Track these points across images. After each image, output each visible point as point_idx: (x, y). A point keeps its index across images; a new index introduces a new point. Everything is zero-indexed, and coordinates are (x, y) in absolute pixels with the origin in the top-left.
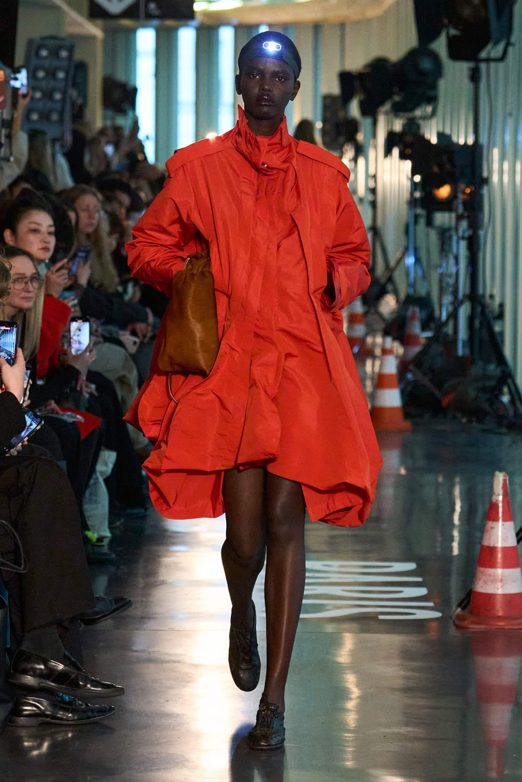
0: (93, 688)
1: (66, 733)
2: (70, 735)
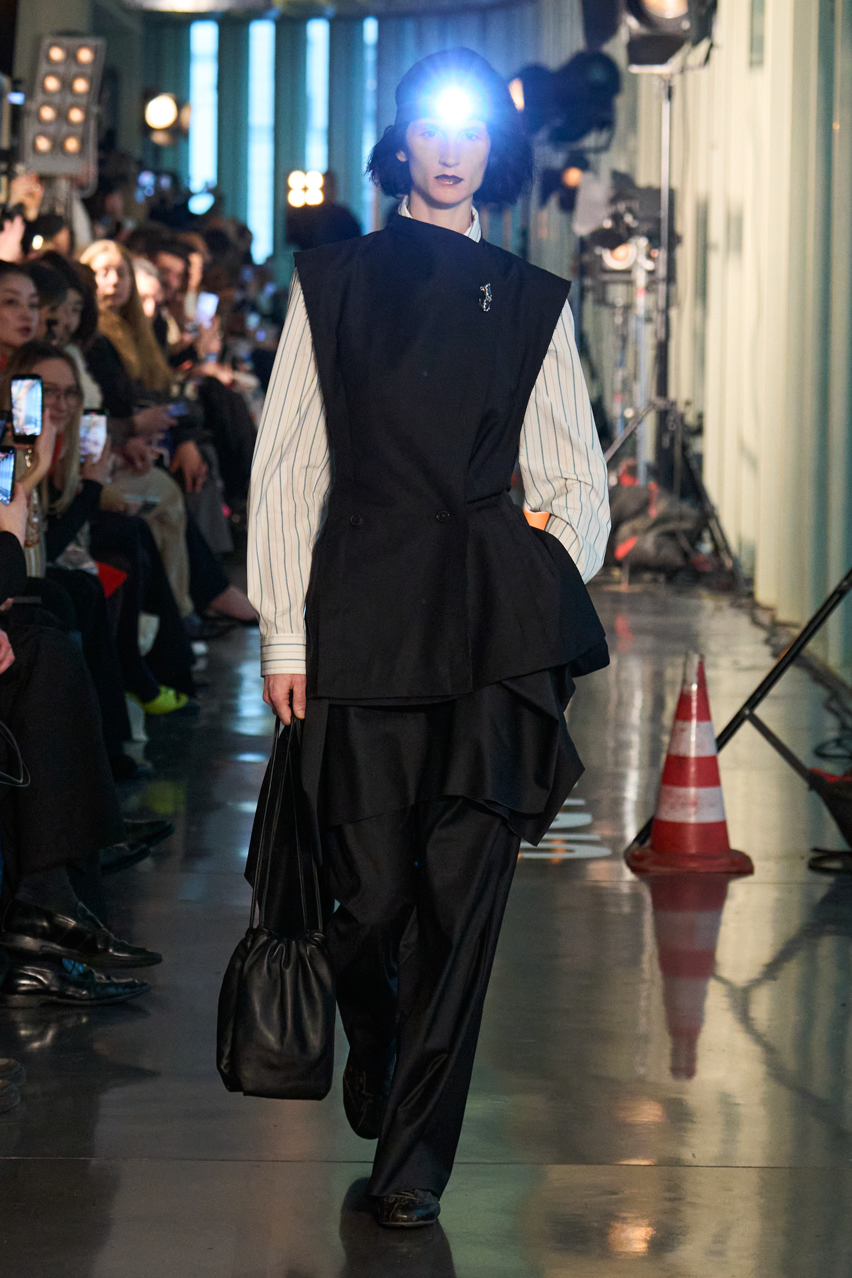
0: (116, 954)
1: (79, 1017)
2: (84, 1020)
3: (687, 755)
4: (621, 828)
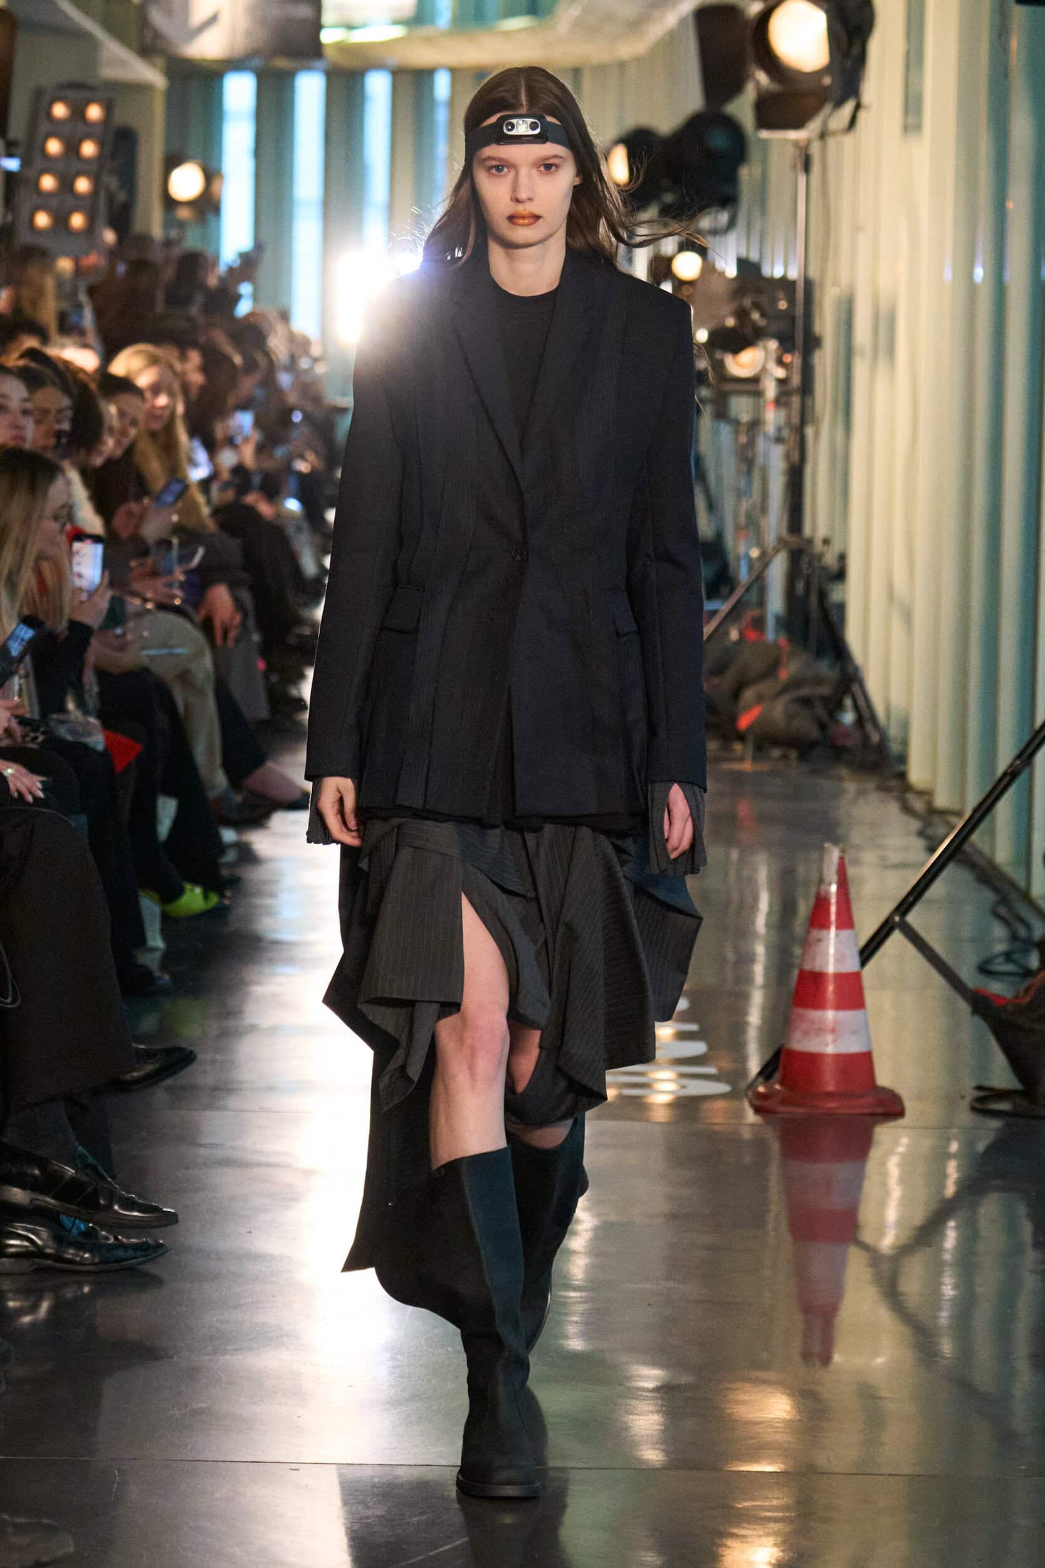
0: (122, 1212)
1: (80, 1285)
2: (86, 1289)
3: (825, 970)
4: (743, 1059)
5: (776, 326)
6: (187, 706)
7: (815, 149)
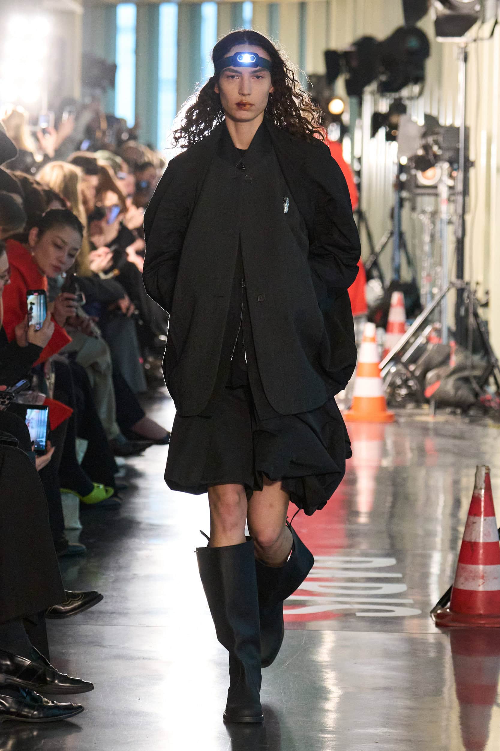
0: (60, 684)
1: (32, 731)
2: (35, 733)
3: (478, 541)
4: (427, 595)
5: (448, 155)
6: (95, 384)
7: (472, 49)
